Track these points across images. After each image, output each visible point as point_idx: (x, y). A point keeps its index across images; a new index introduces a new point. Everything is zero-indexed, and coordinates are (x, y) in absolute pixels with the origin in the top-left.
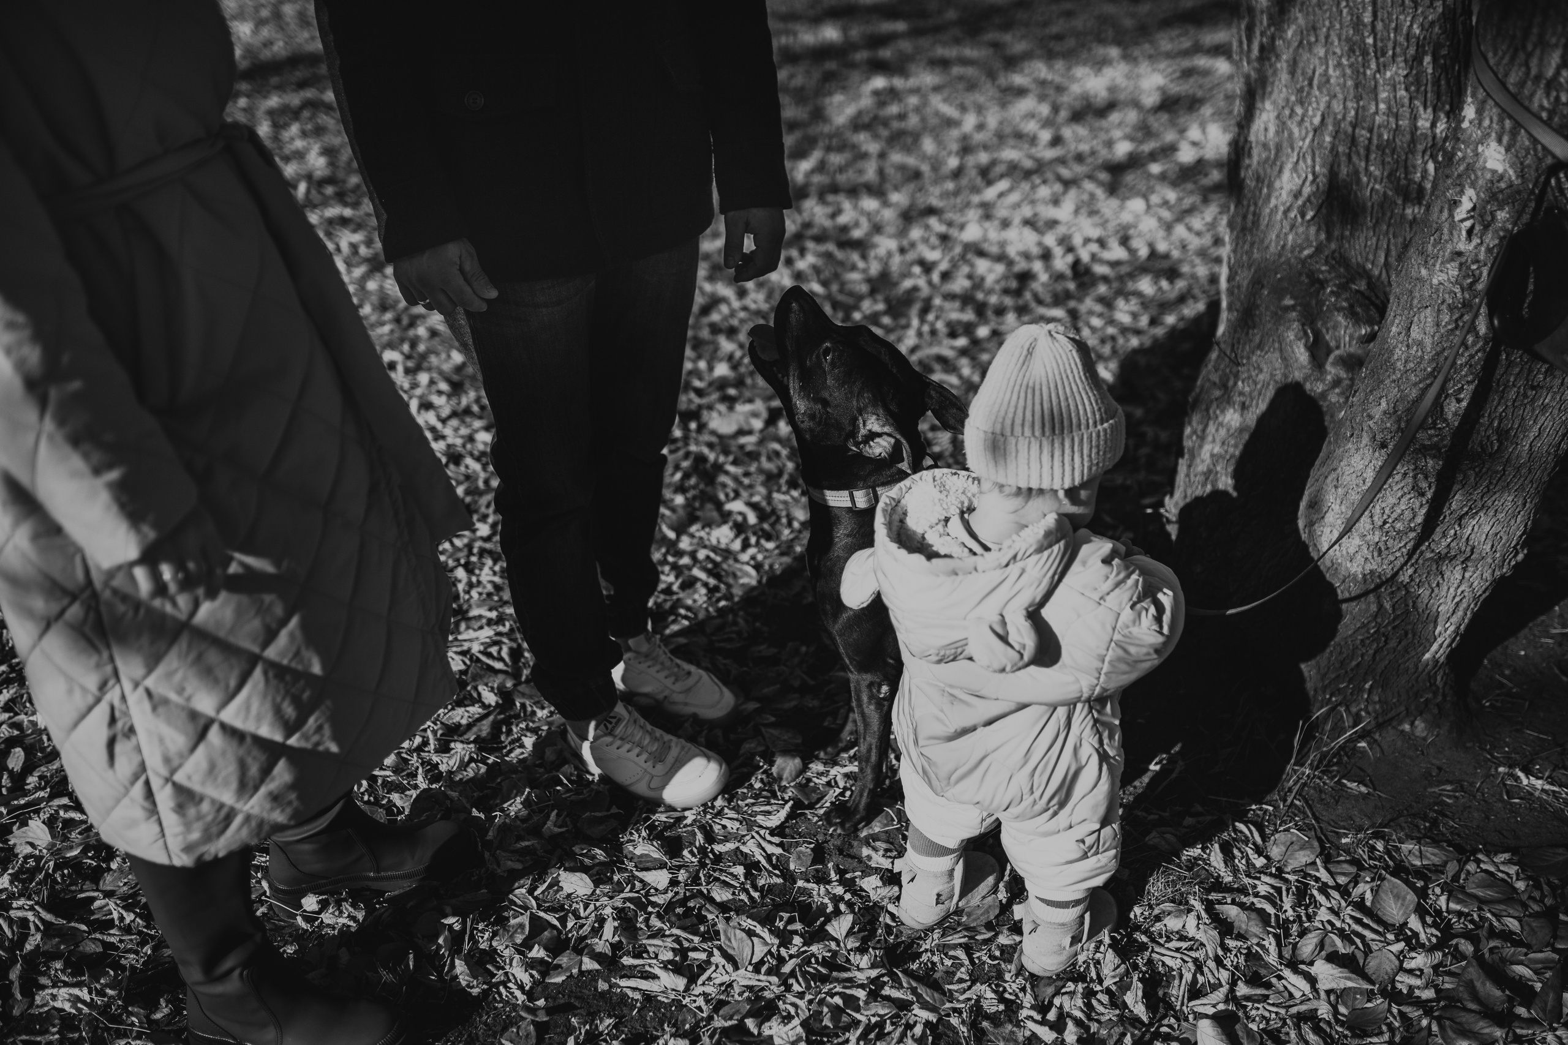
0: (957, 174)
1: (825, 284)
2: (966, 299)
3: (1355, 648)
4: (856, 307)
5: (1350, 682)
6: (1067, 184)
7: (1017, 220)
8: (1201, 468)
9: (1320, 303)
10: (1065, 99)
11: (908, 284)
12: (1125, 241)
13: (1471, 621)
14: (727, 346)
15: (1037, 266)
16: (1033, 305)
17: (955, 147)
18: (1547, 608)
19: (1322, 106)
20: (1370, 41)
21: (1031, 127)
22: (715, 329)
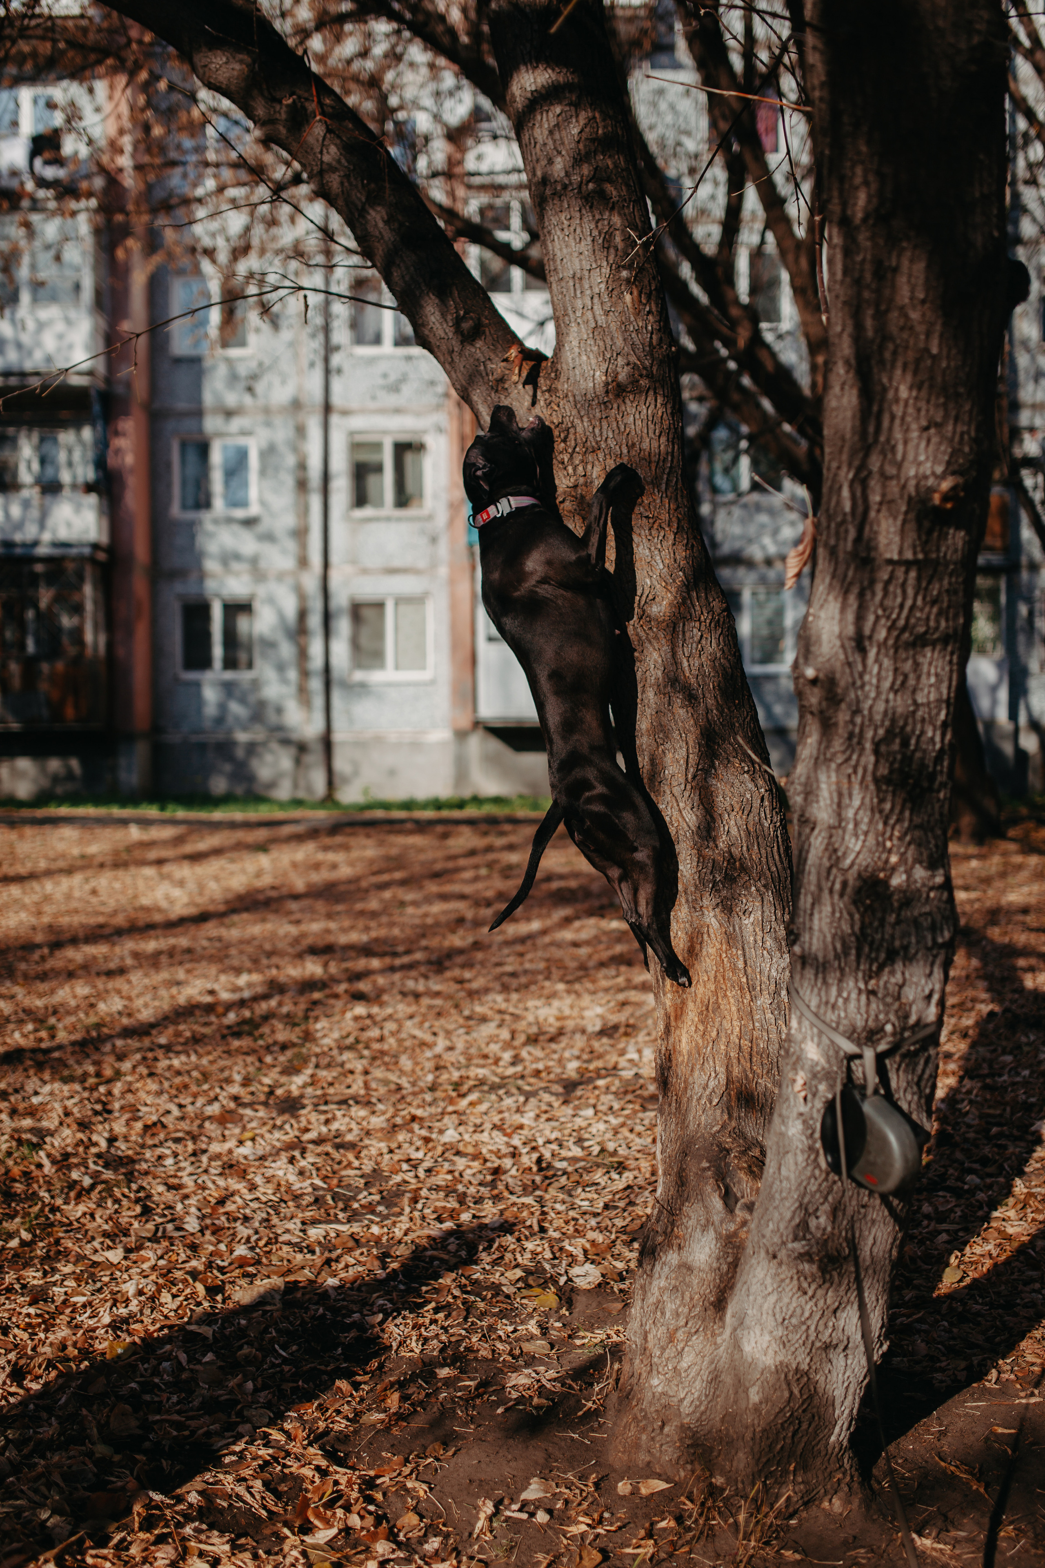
0: (432, 1088)
1: (325, 1179)
2: (449, 1190)
3: (778, 1433)
4: (354, 1198)
5: (778, 1465)
6: (528, 1095)
7: (488, 1126)
8: (652, 1300)
9: (727, 1165)
10: (521, 1025)
11: (398, 1178)
12: (580, 1141)
13: (860, 1405)
14: (243, 1231)
15: (507, 1163)
16: (506, 1194)
17: (429, 1065)
18: (928, 1413)
19: (717, 1024)
20: (744, 980)
21: (494, 1048)
22: (231, 1218)
